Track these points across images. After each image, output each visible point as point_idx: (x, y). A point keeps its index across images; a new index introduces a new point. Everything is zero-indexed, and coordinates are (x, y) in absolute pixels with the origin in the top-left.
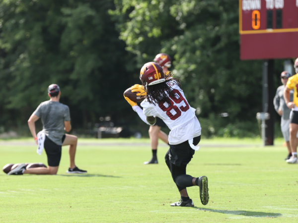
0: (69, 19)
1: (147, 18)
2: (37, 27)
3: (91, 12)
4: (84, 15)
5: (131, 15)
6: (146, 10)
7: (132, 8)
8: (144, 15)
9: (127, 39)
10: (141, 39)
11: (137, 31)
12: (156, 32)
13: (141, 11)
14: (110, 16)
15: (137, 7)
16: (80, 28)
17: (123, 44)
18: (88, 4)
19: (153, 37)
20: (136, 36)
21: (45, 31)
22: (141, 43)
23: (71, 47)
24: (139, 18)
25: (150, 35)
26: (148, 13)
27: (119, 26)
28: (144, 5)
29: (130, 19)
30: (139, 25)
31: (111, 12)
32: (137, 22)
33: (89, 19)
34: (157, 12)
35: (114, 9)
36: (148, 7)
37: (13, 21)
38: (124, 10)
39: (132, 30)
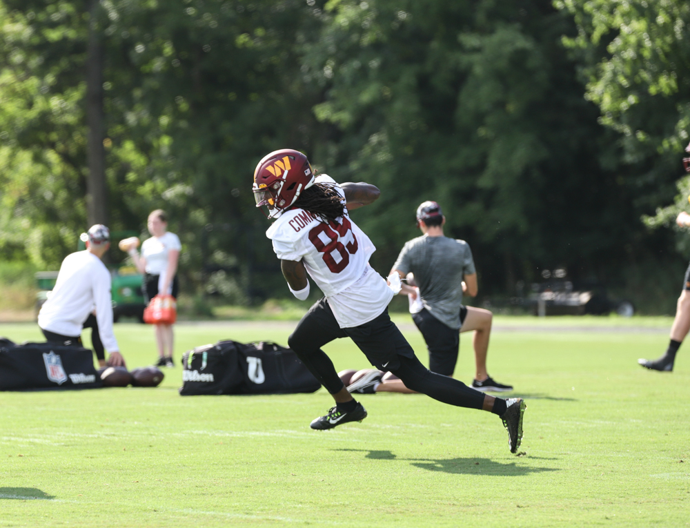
0: (476, 58)
1: (647, 54)
2: (408, 77)
3: (523, 43)
4: (508, 49)
5: (612, 48)
6: (645, 36)
7: (613, 33)
8: (640, 45)
9: (601, 100)
10: (632, 99)
11: (624, 82)
12: (665, 84)
13: (633, 39)
14: (565, 50)
15: (625, 30)
16: (500, 77)
17: (594, 109)
18: (517, 25)
19: (659, 95)
20: (623, 93)
21: (423, 84)
22: (632, 108)
23: (479, 119)
24: (629, 54)
25: (653, 90)
26: (648, 43)
27: (587, 72)
28: (639, 25)
29: (609, 57)
30: (628, 70)
31: (566, 42)
32: (624, 61)
33: (519, 58)
34: (668, 39)
35: (573, 34)
36: (649, 31)
37: (356, 64)
38: (596, 36)
39: (613, 81)
